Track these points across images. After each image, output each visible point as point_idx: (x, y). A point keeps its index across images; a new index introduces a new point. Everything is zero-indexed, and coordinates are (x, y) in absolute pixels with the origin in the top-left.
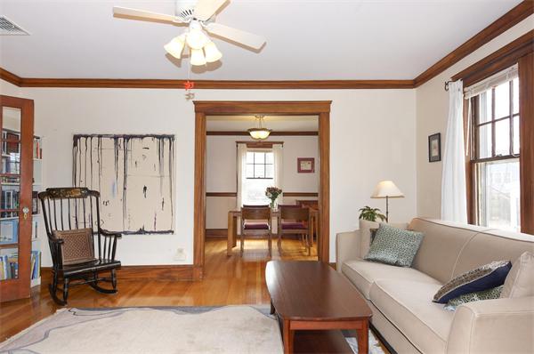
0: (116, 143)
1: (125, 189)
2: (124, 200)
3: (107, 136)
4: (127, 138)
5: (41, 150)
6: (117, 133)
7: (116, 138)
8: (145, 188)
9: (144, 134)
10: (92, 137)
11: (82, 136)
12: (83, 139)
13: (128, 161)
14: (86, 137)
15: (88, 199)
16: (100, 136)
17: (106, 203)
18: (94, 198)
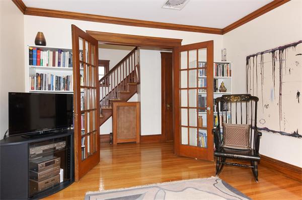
0: (273, 56)
1: (280, 94)
2: (280, 104)
3: (267, 51)
4: (282, 49)
5: (230, 71)
6: (274, 47)
7: (273, 51)
8: (298, 94)
9: (297, 41)
10: (257, 55)
11: (251, 56)
12: (252, 58)
13: (283, 70)
14: (253, 56)
15: (249, 103)
16: (262, 53)
17: (267, 106)
18: (254, 102)
